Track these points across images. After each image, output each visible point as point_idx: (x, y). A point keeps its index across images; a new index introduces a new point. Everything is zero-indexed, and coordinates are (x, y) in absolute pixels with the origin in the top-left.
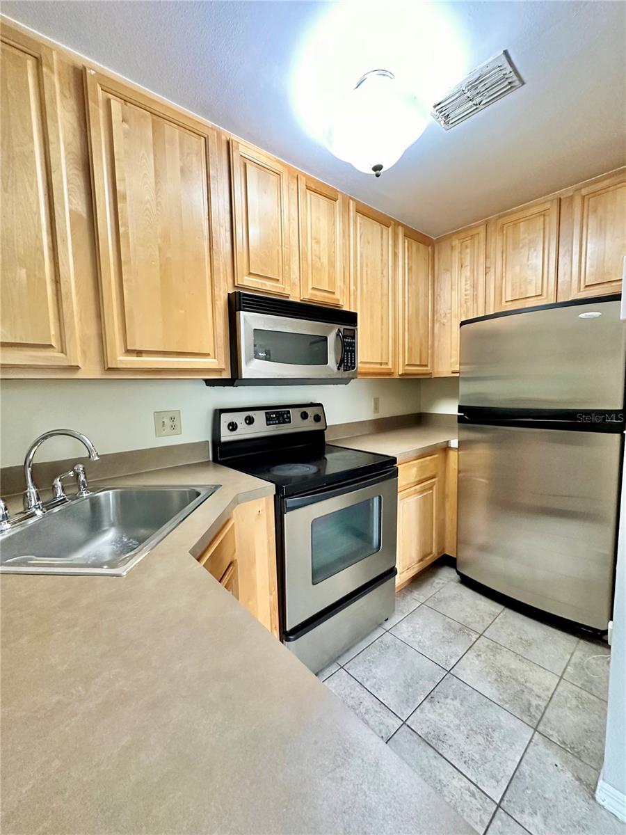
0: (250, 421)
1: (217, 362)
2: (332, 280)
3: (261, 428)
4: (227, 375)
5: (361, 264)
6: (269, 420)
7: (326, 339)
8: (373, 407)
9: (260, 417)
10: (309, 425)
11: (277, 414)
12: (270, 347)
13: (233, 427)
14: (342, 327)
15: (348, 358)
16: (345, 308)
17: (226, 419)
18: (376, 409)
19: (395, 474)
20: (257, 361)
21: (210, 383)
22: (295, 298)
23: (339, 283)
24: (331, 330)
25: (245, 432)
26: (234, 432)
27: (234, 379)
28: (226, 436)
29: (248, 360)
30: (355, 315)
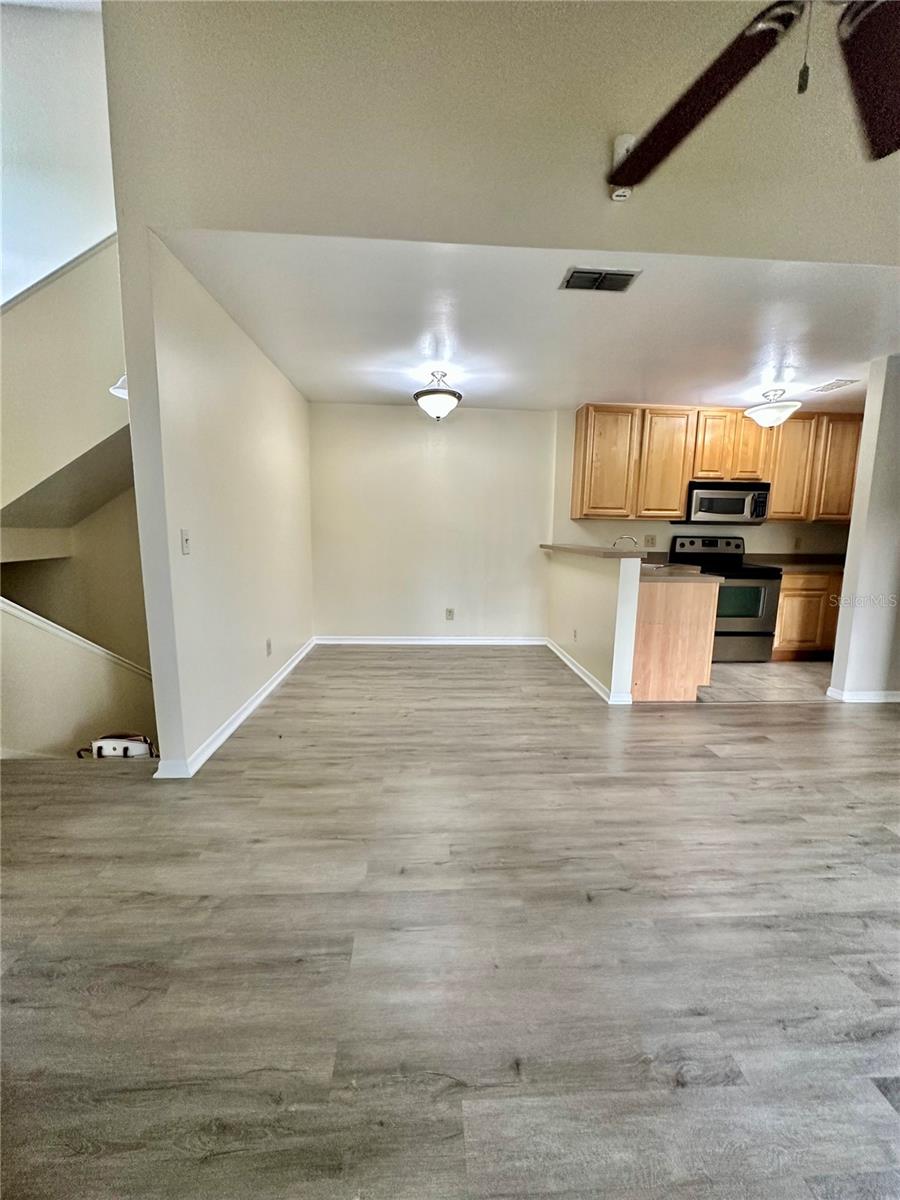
0: (692, 543)
1: (679, 513)
2: (756, 463)
3: (698, 548)
4: (684, 519)
5: (781, 452)
6: (704, 544)
7: (744, 500)
8: (794, 544)
9: (699, 542)
10: (731, 550)
11: (710, 542)
12: (709, 506)
13: (682, 545)
14: (756, 493)
15: (760, 508)
16: (764, 481)
17: (679, 541)
18: (797, 546)
19: (780, 577)
20: (700, 513)
21: (673, 523)
22: (727, 479)
23: (761, 465)
24: (747, 495)
25: (688, 549)
26: (693, 547)
27: (688, 521)
28: (678, 549)
29: (696, 513)
30: (769, 485)
